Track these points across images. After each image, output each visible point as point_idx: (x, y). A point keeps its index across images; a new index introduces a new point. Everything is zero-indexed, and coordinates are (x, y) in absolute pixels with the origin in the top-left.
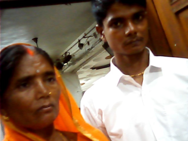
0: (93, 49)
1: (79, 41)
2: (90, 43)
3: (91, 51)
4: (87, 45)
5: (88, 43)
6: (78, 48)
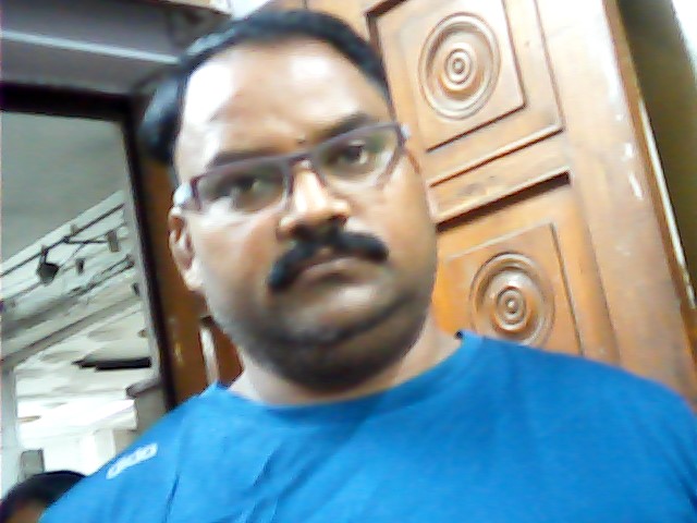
1: (45, 252)
2: (86, 266)
3: (84, 297)
4: (74, 271)
5: (80, 265)
6: (36, 279)
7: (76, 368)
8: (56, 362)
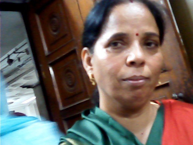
0: (23, 66)
1: (9, 56)
2: (21, 59)
3: (21, 68)
4: (17, 61)
5: (19, 59)
6: (7, 64)
7: (21, 88)
8: (15, 87)
